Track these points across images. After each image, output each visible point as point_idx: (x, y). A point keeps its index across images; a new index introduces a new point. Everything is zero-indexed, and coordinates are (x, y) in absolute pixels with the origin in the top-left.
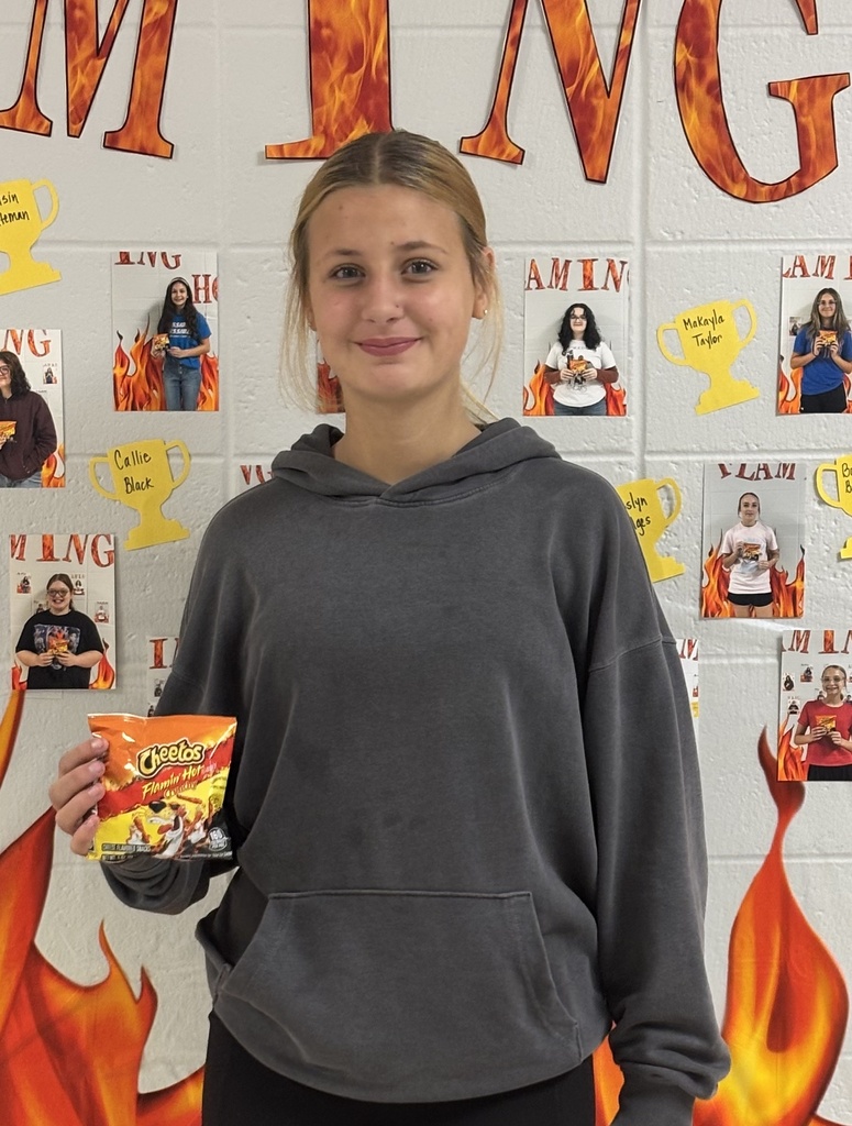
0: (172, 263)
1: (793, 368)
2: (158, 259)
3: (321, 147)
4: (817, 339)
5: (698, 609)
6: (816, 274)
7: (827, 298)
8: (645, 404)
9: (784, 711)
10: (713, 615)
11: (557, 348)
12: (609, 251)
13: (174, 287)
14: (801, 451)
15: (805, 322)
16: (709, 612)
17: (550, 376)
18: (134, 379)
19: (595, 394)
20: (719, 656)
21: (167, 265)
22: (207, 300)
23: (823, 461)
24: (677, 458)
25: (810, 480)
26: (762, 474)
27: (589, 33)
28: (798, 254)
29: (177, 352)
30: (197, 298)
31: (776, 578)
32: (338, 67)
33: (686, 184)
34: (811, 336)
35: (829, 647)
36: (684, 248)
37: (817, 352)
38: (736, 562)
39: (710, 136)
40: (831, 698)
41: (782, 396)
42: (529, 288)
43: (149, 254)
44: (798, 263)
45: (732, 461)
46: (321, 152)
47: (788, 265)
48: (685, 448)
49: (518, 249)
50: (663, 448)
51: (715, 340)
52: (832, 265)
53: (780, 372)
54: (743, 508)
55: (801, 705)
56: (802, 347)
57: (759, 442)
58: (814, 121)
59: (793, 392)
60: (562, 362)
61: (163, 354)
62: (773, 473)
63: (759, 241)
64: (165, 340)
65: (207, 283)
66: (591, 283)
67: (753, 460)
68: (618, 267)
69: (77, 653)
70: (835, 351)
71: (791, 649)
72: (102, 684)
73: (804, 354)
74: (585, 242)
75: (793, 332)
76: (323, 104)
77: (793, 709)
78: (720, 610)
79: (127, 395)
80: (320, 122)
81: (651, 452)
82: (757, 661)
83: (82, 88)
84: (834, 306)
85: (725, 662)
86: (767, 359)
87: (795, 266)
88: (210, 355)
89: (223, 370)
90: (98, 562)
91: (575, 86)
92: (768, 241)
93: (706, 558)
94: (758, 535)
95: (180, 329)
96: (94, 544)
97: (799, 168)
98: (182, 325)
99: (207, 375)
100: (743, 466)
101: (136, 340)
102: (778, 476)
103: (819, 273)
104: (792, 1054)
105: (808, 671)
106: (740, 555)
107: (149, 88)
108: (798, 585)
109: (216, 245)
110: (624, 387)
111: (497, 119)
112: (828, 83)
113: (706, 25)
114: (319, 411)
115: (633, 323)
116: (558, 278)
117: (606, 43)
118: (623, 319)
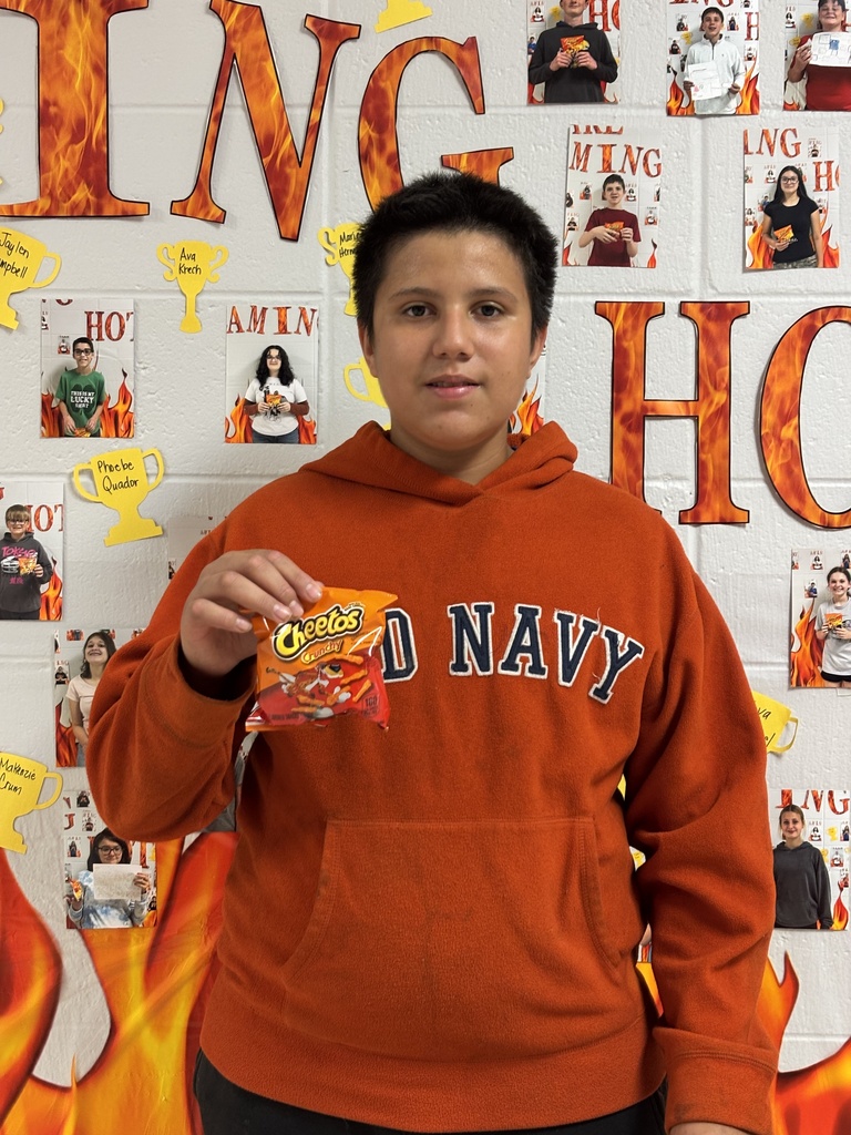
3: (47, 207)
11: (255, 384)
12: (301, 300)
17: (249, 408)
19: (288, 424)
27: (282, 111)
32: (63, 139)
46: (47, 212)
49: (222, 297)
60: (260, 396)
66: (285, 328)
68: (309, 314)
74: (280, 292)
76: (49, 170)
80: (47, 186)
91: (270, 156)
110: (314, 419)
111: (203, 184)
112: (494, 156)
113: (386, 106)
114: (43, 436)
115: (322, 363)
116: (256, 323)
117: (298, 119)
118: (314, 360)
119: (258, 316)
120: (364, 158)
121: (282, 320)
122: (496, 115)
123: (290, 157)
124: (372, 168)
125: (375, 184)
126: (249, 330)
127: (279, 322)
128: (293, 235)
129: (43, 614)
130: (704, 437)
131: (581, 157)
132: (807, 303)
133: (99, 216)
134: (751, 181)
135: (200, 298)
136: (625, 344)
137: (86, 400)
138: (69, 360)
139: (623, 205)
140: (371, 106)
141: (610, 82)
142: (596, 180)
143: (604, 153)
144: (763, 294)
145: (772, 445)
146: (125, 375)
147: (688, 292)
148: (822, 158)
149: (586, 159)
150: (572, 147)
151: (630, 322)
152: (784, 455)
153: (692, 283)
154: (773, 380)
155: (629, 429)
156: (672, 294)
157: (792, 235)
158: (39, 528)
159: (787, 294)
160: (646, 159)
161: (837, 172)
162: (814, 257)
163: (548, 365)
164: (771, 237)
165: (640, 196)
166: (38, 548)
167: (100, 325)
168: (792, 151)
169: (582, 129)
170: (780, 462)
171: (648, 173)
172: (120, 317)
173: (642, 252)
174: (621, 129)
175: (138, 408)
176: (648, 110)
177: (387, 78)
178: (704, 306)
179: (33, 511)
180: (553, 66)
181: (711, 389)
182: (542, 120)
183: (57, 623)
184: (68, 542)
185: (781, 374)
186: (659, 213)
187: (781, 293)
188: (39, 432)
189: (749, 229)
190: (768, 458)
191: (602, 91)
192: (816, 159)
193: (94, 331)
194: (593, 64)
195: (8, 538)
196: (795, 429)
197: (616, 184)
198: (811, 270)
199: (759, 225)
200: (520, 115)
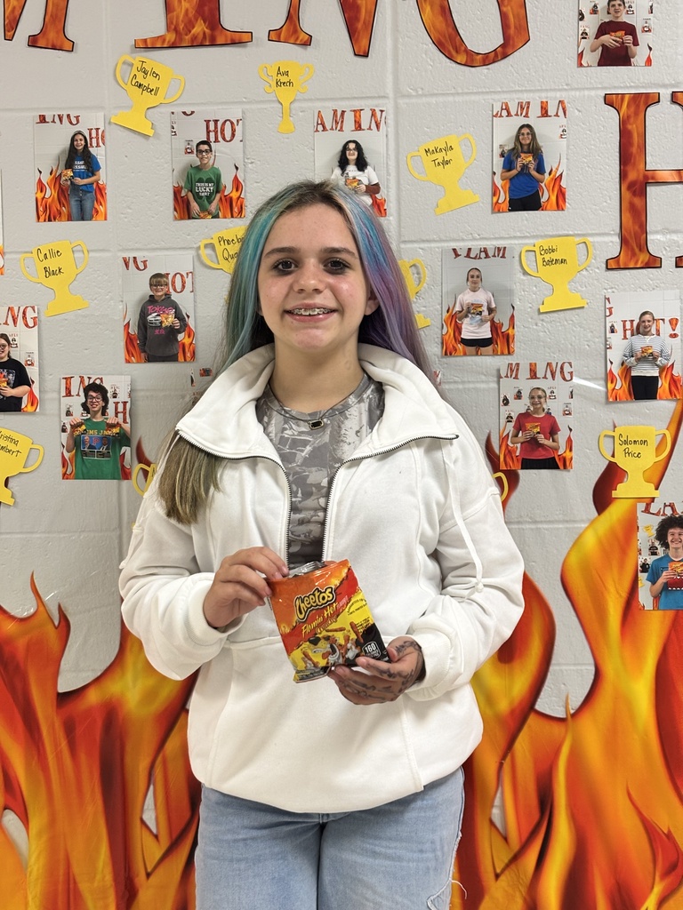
0: (74, 121)
1: (503, 180)
2: (65, 119)
3: (173, 40)
4: (519, 159)
5: (440, 349)
6: (517, 115)
7: (526, 131)
8: (400, 209)
9: (503, 421)
10: (451, 354)
11: (338, 171)
12: (372, 103)
13: (76, 137)
14: (510, 238)
15: (510, 148)
16: (448, 352)
18: (50, 200)
20: (455, 382)
21: (71, 123)
22: (98, 146)
23: (526, 244)
24: (422, 245)
25: (517, 258)
26: (483, 255)
28: (504, 101)
29: (79, 181)
30: (91, 145)
31: (495, 327)
33: (424, 56)
34: (514, 158)
35: (533, 375)
36: (424, 100)
37: (519, 169)
38: (466, 316)
39: (440, 23)
40: (536, 411)
41: (495, 199)
42: (317, 131)
43: (59, 116)
44: (504, 107)
45: (462, 246)
46: (173, 43)
47: (497, 109)
48: (427, 238)
49: (310, 104)
50: (413, 239)
51: (448, 162)
52: (528, 107)
53: (494, 184)
54: (470, 279)
55: (515, 417)
56: (509, 165)
57: (480, 233)
58: (512, 9)
59: (503, 197)
61: (69, 183)
62: (490, 254)
63: (476, 93)
64: (70, 173)
65: (97, 134)
66: (360, 126)
67: (476, 245)
68: (378, 114)
69: (13, 388)
70: (532, 168)
71: (507, 376)
72: (30, 409)
73: (510, 170)
74: (355, 98)
75: (502, 155)
76: (174, 11)
77: (509, 419)
78: (456, 350)
79: (45, 211)
80: (172, 23)
81: (405, 242)
82: (483, 386)
83: (14, 8)
84: (530, 137)
85: (461, 386)
86: (484, 174)
87: (502, 109)
88: (100, 182)
89: (109, 192)
90: (27, 325)
92: (483, 93)
93: (445, 315)
94: (481, 297)
95: (80, 165)
96: (24, 313)
97: (502, 42)
98: (82, 163)
99: (99, 196)
100: (470, 249)
101: (51, 174)
102: (494, 256)
103: (519, 113)
104: (516, 664)
105: (519, 392)
106: (469, 312)
107: (58, 6)
108: (510, 331)
109: (102, 108)
110: (384, 197)
111: (293, 16)
114: (176, 219)
115: (390, 153)
116: (337, 123)
118: (383, 150)
119: (339, 118)
121: (357, 119)
125: (428, 9)
126: (332, 129)
127: (355, 121)
128: (365, 52)
129: (181, 357)
133: (213, 44)
135: (292, 106)
136: (629, 127)
137: (207, 190)
138: (194, 159)
139: (624, 18)
146: (237, 168)
147: (678, 85)
151: (632, 109)
153: (680, 77)
155: (634, 194)
156: (665, 86)
158: (175, 290)
163: (568, 147)
165: (638, 10)
166: (175, 306)
167: (218, 130)
172: (232, 123)
173: (640, 54)
175: (247, 194)
179: (170, 277)
183: (192, 364)
184: (198, 301)
186: (652, 23)
188: (172, 216)
193: (212, 135)
195: (152, 299)
197: (618, 2)
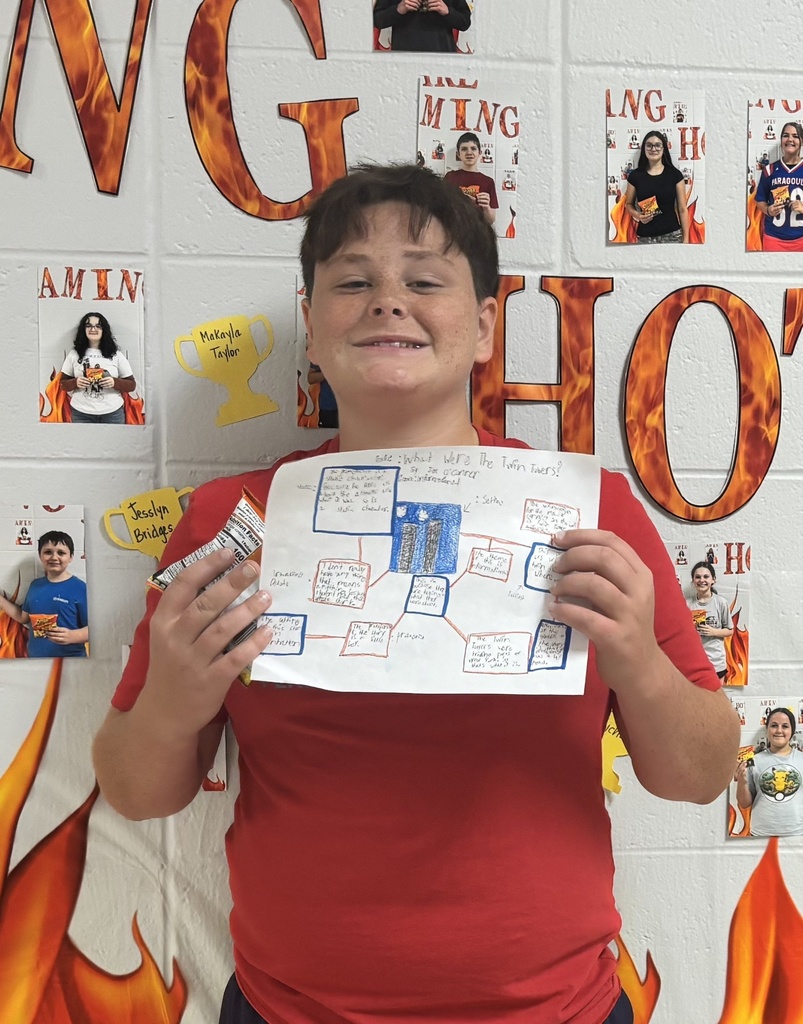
1: (310, 383)
11: (73, 356)
12: (123, 262)
17: (67, 383)
19: (113, 402)
24: (199, 468)
27: (96, 47)
36: (200, 262)
39: (222, 152)
41: (300, 410)
48: (206, 457)
49: (30, 257)
50: (185, 458)
51: (232, 353)
53: (298, 387)
58: (325, 143)
59: (311, 407)
60: (79, 370)
63: (274, 258)
68: (133, 278)
74: (99, 252)
81: (172, 461)
91: (84, 98)
92: (283, 258)
97: (310, 188)
110: (142, 396)
111: (6, 127)
112: (338, 107)
113: (215, 45)
115: (149, 334)
116: (72, 286)
117: (115, 58)
118: (139, 329)
119: (74, 280)
120: (192, 103)
121: (102, 284)
122: (339, 60)
123: (107, 100)
124: (201, 115)
125: (205, 133)
126: (64, 295)
127: (99, 286)
128: (113, 188)
130: (569, 424)
131: (432, 112)
132: (672, 281)
134: (614, 146)
139: (479, 167)
140: (198, 45)
141: (464, 30)
142: (450, 139)
143: (457, 109)
144: (628, 270)
145: (637, 433)
147: (549, 266)
148: (688, 123)
149: (439, 114)
150: (423, 100)
152: (649, 445)
153: (553, 256)
154: (638, 363)
155: (490, 414)
156: (533, 267)
157: (656, 206)
159: (651, 271)
160: (502, 116)
161: (703, 140)
162: (679, 231)
164: (635, 209)
165: (498, 158)
168: (656, 114)
169: (434, 81)
170: (645, 452)
171: (505, 133)
174: (476, 82)
176: (504, 63)
177: (216, 15)
178: (567, 281)
180: (401, 9)
181: (574, 372)
182: (390, 69)
185: (647, 357)
186: (517, 178)
187: (646, 270)
189: (612, 198)
190: (633, 448)
191: (454, 39)
192: (681, 125)
194: (444, 9)
196: (660, 416)
197: (471, 144)
198: (677, 245)
199: (623, 194)
200: (365, 62)
